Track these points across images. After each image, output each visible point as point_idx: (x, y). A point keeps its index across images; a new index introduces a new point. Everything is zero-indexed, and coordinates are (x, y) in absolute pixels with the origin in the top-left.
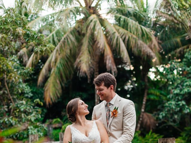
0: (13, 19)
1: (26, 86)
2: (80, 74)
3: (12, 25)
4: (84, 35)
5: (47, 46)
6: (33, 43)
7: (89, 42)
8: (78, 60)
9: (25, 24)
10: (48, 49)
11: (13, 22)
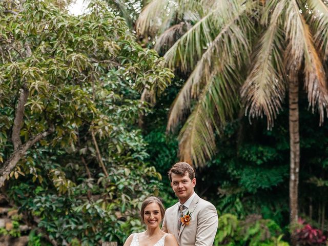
0: (100, 23)
1: (137, 135)
2: (251, 111)
3: (97, 33)
4: (265, 28)
5: (160, 73)
6: (133, 67)
7: (274, 43)
8: (248, 82)
9: (120, 31)
10: (161, 79)
11: (99, 28)
